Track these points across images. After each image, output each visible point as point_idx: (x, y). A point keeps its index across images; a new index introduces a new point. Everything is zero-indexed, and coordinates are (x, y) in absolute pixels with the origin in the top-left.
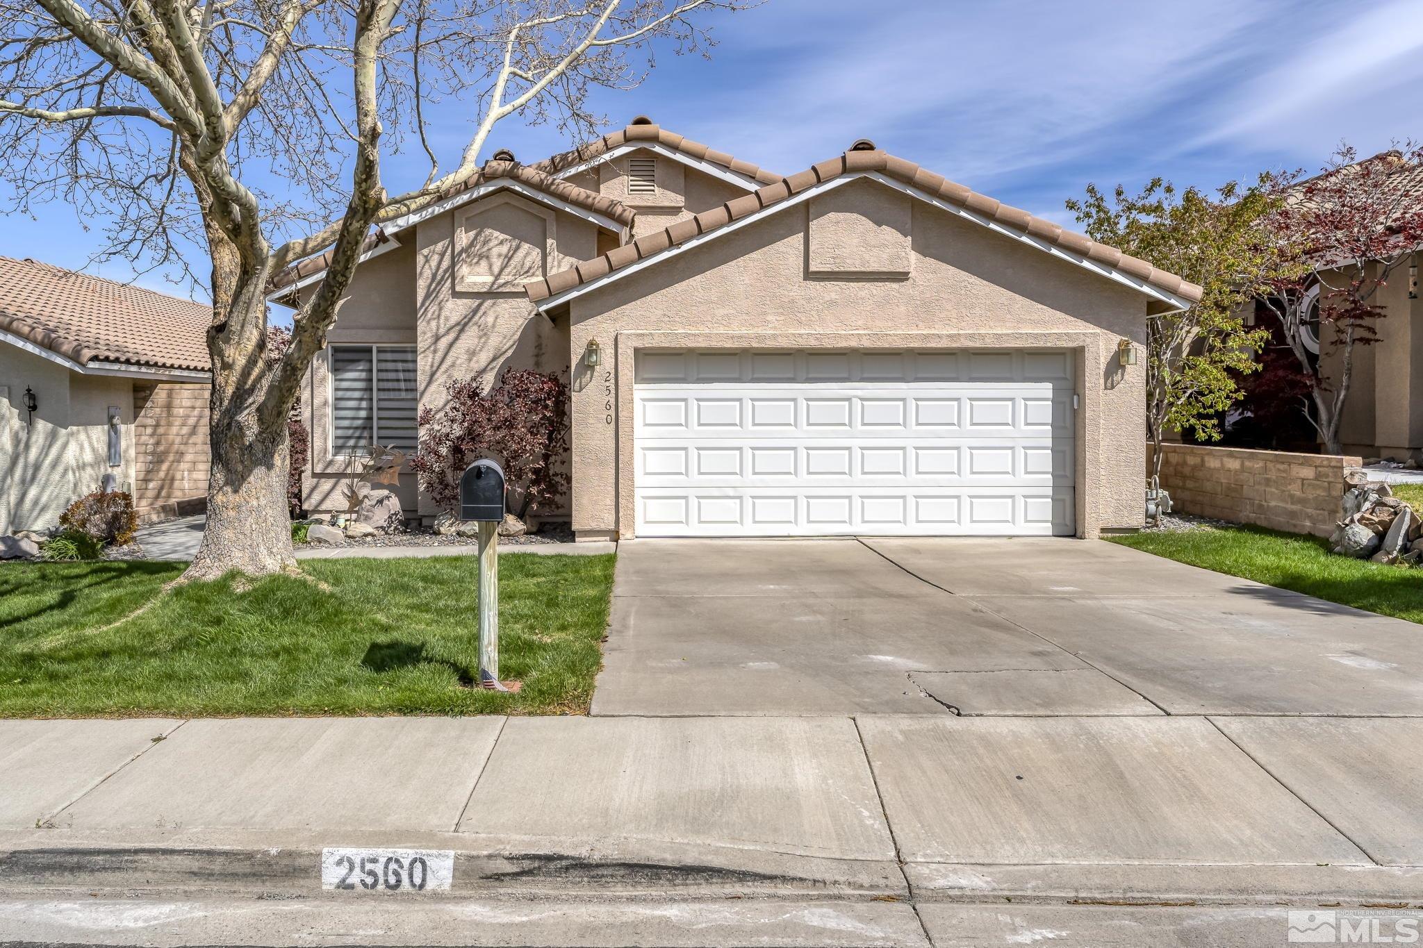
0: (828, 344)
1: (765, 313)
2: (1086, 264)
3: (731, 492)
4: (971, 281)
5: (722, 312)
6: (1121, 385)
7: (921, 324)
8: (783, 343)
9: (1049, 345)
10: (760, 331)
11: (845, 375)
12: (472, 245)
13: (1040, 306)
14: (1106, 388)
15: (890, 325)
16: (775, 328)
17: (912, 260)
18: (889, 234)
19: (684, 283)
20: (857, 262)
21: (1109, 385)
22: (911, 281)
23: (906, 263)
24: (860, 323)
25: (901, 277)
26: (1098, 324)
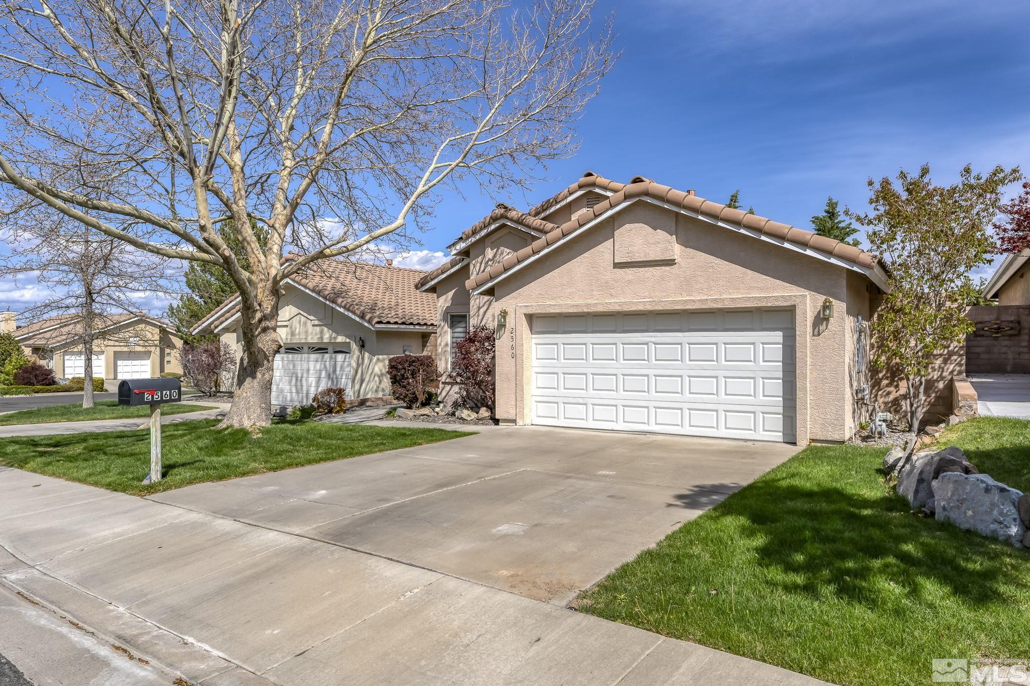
0: (626, 308)
1: (592, 290)
2: (787, 245)
3: (581, 401)
4: (716, 262)
5: (569, 290)
6: (826, 333)
7: (684, 293)
8: (600, 309)
9: (769, 305)
10: (589, 301)
11: (645, 328)
12: (495, 256)
13: (764, 277)
14: (814, 335)
15: (664, 294)
16: (598, 299)
17: (677, 251)
18: (661, 234)
19: (550, 274)
20: (642, 255)
21: (816, 333)
22: (677, 265)
23: (672, 253)
24: (646, 294)
25: (670, 263)
26: (808, 288)
